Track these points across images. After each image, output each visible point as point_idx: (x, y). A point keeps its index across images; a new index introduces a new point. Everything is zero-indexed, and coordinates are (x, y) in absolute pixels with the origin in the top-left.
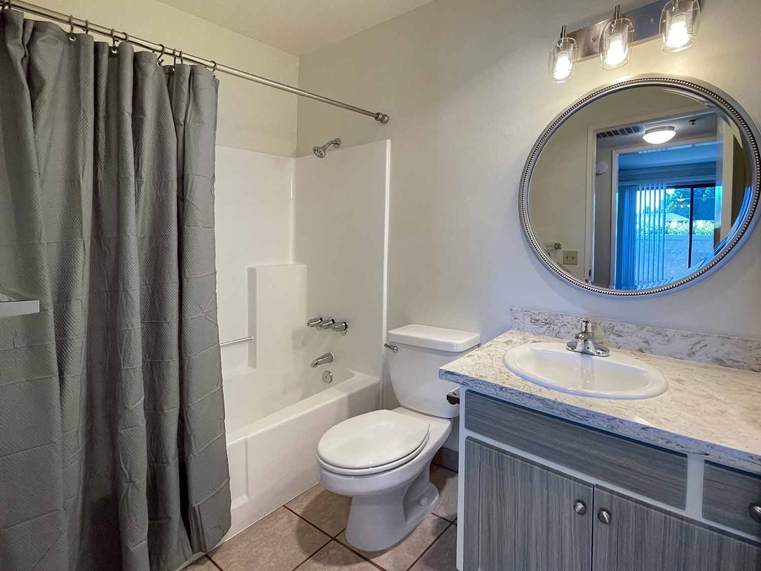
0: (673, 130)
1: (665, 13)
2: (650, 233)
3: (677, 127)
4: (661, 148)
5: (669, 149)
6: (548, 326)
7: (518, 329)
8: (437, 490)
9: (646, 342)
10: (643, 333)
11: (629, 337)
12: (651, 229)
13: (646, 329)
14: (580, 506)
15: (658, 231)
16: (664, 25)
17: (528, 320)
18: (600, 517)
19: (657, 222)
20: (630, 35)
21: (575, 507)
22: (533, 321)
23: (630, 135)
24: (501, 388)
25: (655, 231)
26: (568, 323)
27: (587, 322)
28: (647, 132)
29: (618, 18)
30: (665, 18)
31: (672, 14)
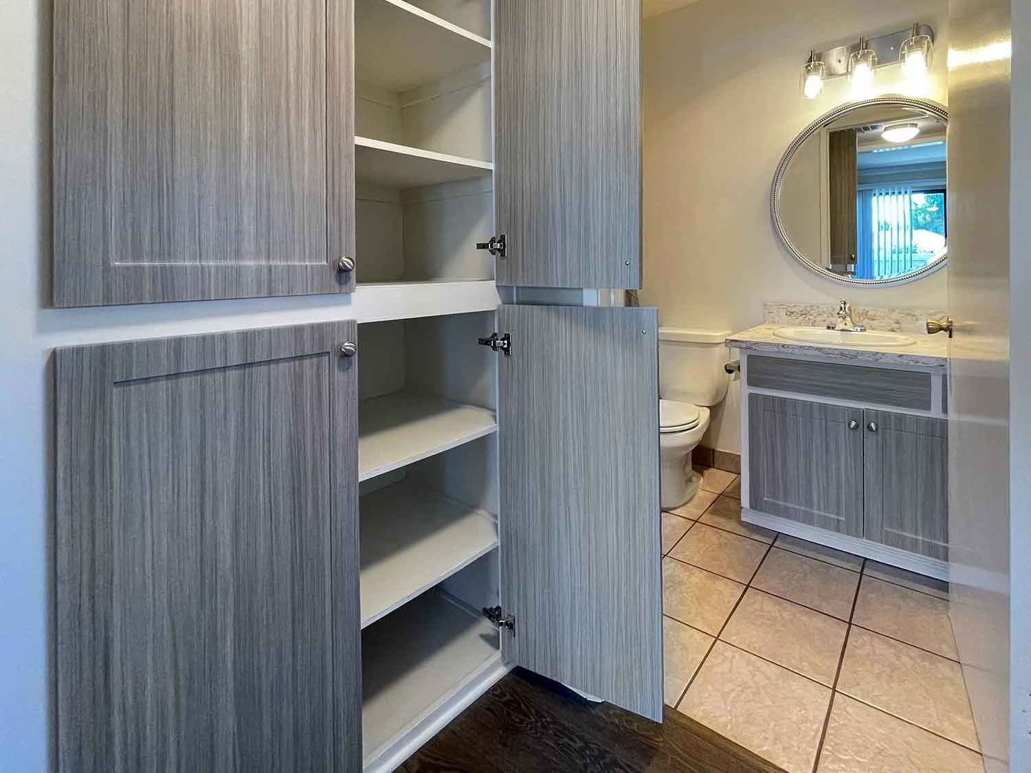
0: (916, 127)
1: (904, 47)
2: (893, 252)
3: (921, 124)
4: (903, 146)
5: (913, 146)
6: (804, 316)
7: (773, 322)
8: (700, 475)
9: (898, 323)
10: (895, 316)
11: (882, 320)
12: (893, 248)
13: (897, 311)
14: (853, 424)
15: (903, 250)
16: (903, 57)
17: (783, 313)
18: (869, 428)
19: (902, 240)
20: (874, 62)
21: (849, 425)
22: (788, 313)
23: (866, 132)
24: (783, 346)
25: (899, 250)
26: (824, 312)
27: (845, 303)
28: (886, 129)
29: (863, 49)
30: (903, 50)
31: (910, 48)
